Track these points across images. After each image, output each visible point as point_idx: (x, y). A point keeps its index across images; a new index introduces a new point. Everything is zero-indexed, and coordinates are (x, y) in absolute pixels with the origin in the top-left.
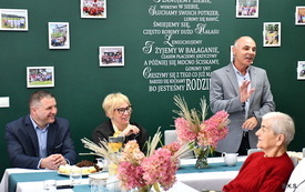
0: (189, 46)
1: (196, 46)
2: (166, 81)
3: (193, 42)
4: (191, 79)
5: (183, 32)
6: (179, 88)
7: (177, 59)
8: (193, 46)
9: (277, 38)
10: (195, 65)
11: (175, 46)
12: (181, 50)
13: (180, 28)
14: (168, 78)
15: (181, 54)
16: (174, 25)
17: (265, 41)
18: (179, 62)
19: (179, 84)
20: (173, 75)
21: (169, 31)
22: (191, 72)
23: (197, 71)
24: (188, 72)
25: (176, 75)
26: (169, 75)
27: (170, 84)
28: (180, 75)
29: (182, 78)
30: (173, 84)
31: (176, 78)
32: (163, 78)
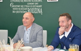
4: (30, 8)
6: (25, 12)
10: (31, 2)
14: (21, 8)
18: (25, 1)
19: (25, 10)
20: (22, 6)
22: (30, 5)
23: (33, 5)
24: (29, 5)
25: (23, 6)
26: (20, 6)
27: (21, 10)
28: (25, 6)
29: (26, 8)
30: (22, 10)
31: (24, 8)
32: (18, 8)
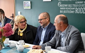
2: (67, 9)
4: (78, 7)
6: (72, 12)
10: (80, 1)
14: (68, 7)
19: (72, 10)
20: (70, 5)
22: (78, 4)
23: (81, 4)
24: (77, 4)
26: (68, 6)
28: (73, 5)
29: (74, 7)
30: (70, 10)
31: (71, 7)
32: (66, 7)
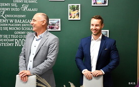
0: (17, 19)
1: (22, 19)
3: (20, 16)
4: (18, 39)
5: (13, 9)
6: (10, 45)
7: (8, 27)
8: (20, 19)
9: (78, 14)
10: (21, 31)
11: (7, 18)
12: (11, 21)
13: (10, 7)
14: (3, 38)
15: (11, 23)
16: (6, 5)
17: (69, 16)
18: (10, 29)
19: (10, 42)
20: (6, 36)
21: (3, 9)
22: (19, 35)
23: (23, 35)
24: (16, 34)
25: (8, 36)
26: (3, 36)
27: (4, 42)
28: (10, 36)
29: (12, 38)
30: (6, 42)
31: (8, 38)
